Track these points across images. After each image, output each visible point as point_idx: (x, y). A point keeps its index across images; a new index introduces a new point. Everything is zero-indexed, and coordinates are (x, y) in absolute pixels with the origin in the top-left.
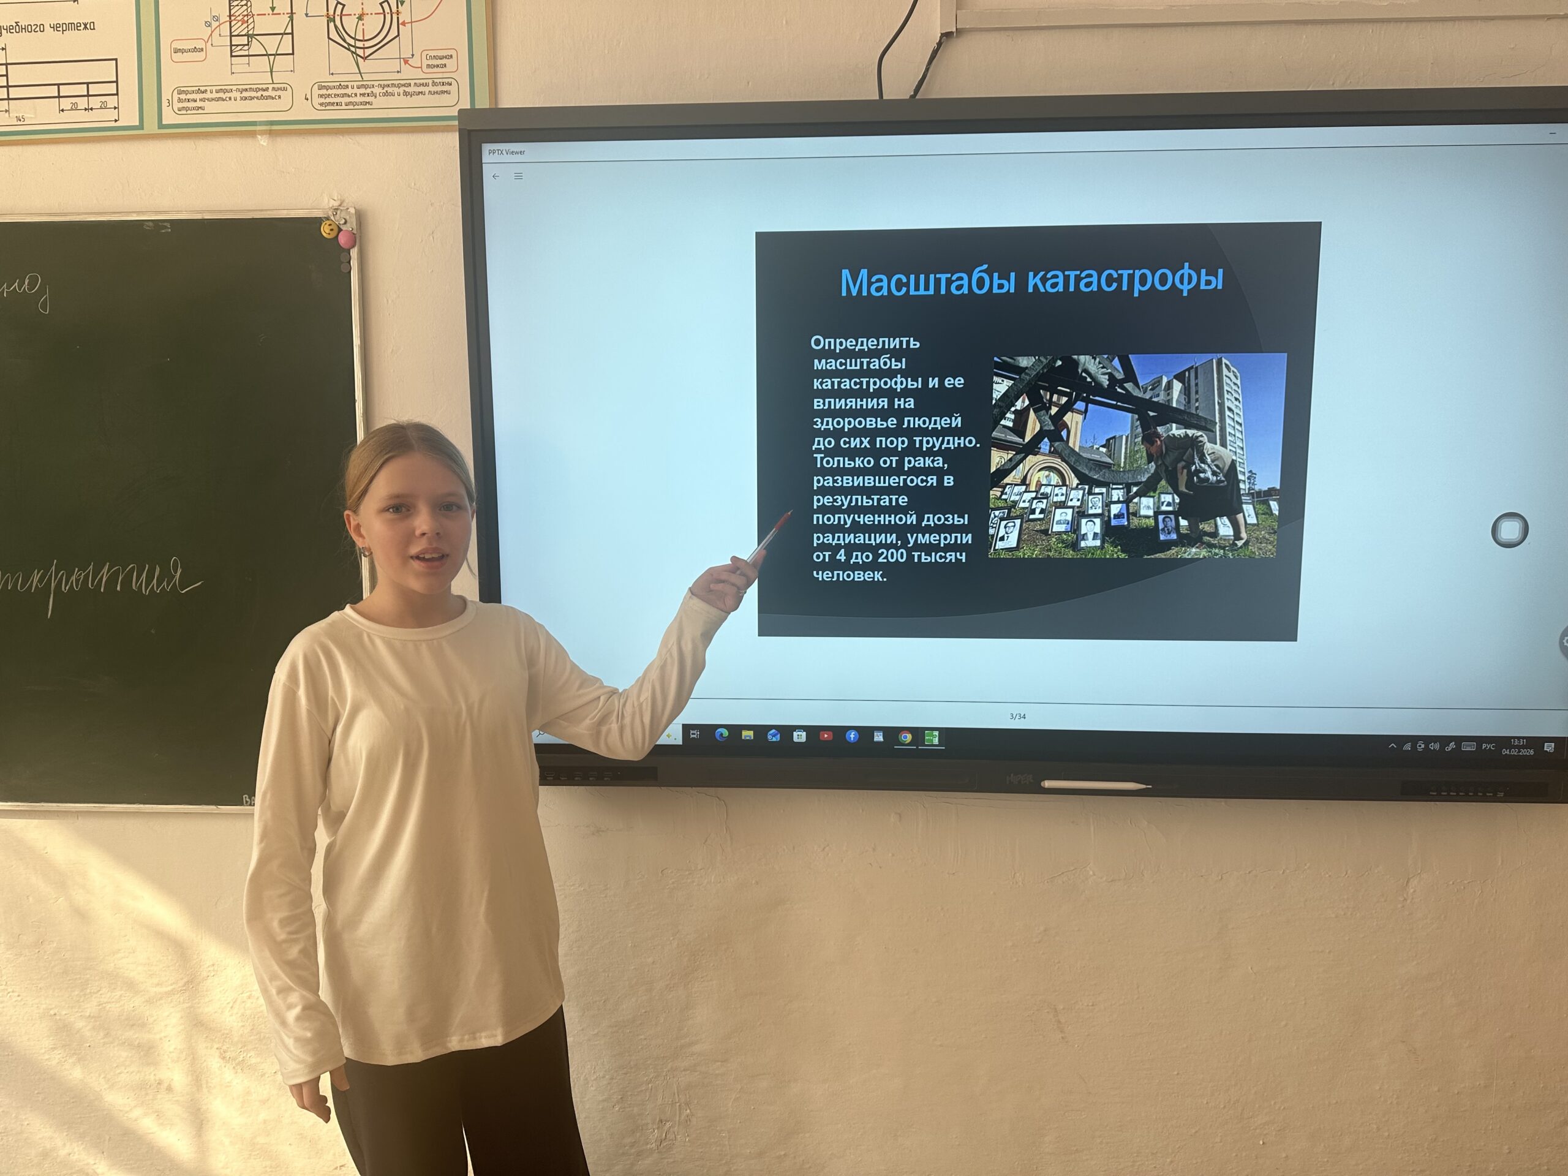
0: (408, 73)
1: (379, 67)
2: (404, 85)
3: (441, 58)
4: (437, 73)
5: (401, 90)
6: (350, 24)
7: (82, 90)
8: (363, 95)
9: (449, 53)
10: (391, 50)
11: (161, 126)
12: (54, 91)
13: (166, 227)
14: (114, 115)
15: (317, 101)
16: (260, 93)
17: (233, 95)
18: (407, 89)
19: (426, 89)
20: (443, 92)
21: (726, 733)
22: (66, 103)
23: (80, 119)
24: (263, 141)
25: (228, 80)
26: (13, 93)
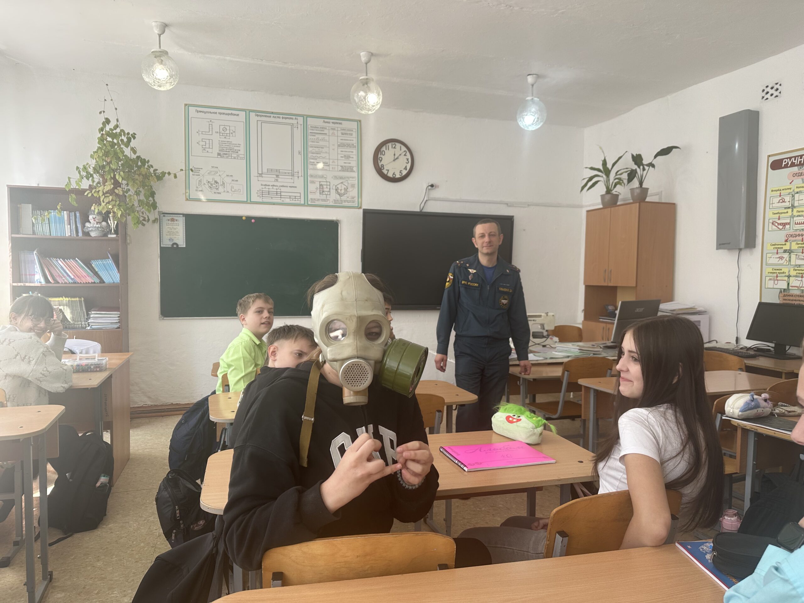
0: (348, 199)
1: (344, 198)
3: (353, 197)
4: (353, 200)
5: (347, 202)
6: (339, 191)
7: (294, 197)
8: (341, 202)
10: (346, 195)
11: (308, 204)
12: (289, 197)
15: (334, 202)
16: (324, 200)
17: (320, 200)
22: (291, 199)
23: (293, 202)
25: (319, 198)
26: (282, 197)
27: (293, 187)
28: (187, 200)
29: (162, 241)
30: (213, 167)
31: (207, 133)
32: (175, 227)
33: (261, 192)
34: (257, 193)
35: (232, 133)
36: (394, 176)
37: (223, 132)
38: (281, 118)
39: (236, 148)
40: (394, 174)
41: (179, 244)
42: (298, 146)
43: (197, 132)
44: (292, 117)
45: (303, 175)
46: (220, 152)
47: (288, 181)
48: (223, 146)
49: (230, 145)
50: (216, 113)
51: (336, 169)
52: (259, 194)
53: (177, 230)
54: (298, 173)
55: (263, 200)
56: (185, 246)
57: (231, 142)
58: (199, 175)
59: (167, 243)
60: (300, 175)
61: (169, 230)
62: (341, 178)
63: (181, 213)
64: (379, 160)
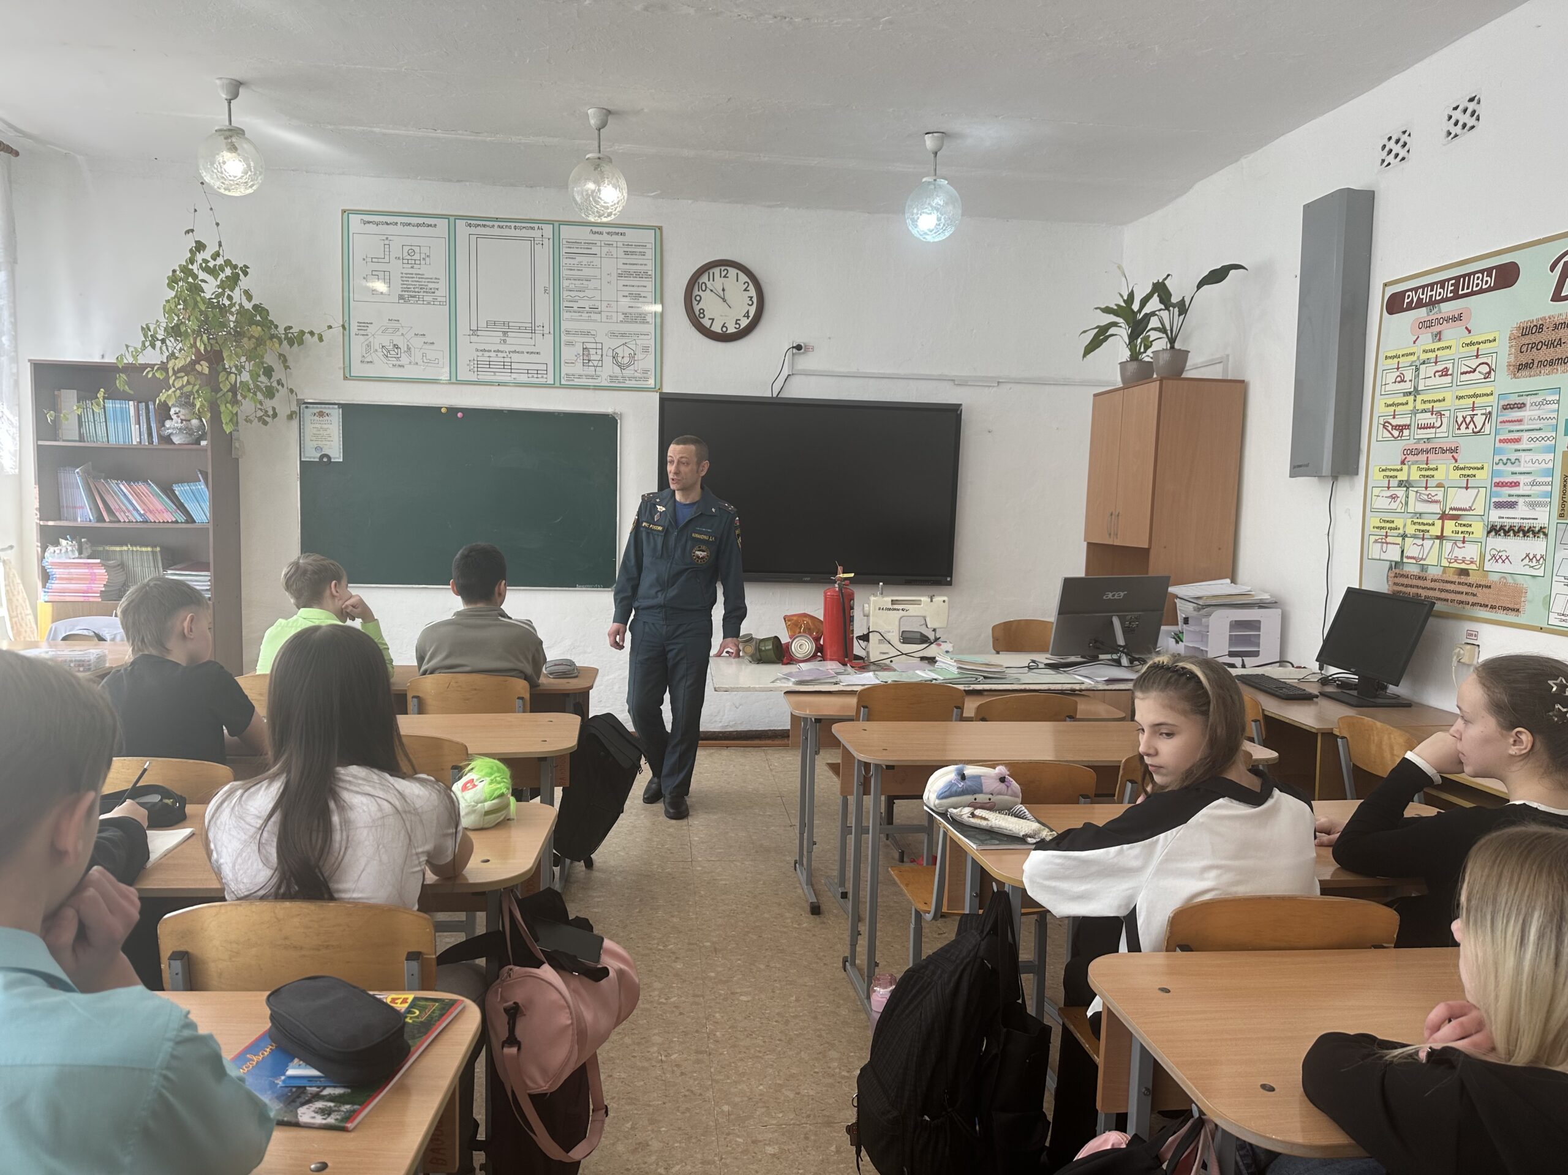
0: (636, 374)
1: (628, 372)
3: (646, 370)
4: (645, 375)
5: (635, 379)
6: (620, 359)
7: (536, 372)
8: (624, 380)
10: (632, 367)
11: (560, 384)
12: (526, 371)
14: (545, 380)
15: (609, 380)
17: (583, 377)
19: (641, 379)
20: (646, 380)
22: (530, 375)
23: (535, 380)
24: (592, 391)
25: (582, 373)
26: (513, 371)
27: (532, 353)
28: (345, 378)
29: (304, 452)
30: (391, 320)
31: (380, 260)
32: (325, 426)
33: (476, 362)
34: (468, 365)
35: (424, 259)
36: (724, 329)
37: (409, 257)
38: (513, 227)
39: (431, 285)
40: (723, 326)
41: (331, 456)
42: (544, 279)
43: (364, 259)
44: (532, 225)
45: (552, 332)
46: (403, 293)
47: (523, 341)
48: (407, 283)
49: (420, 280)
50: (396, 223)
51: (614, 320)
52: (472, 367)
53: (328, 432)
54: (543, 327)
55: (479, 377)
56: (341, 460)
57: (423, 275)
58: (367, 335)
59: (313, 456)
60: (546, 331)
61: (315, 431)
62: (623, 335)
63: (336, 402)
64: (696, 300)
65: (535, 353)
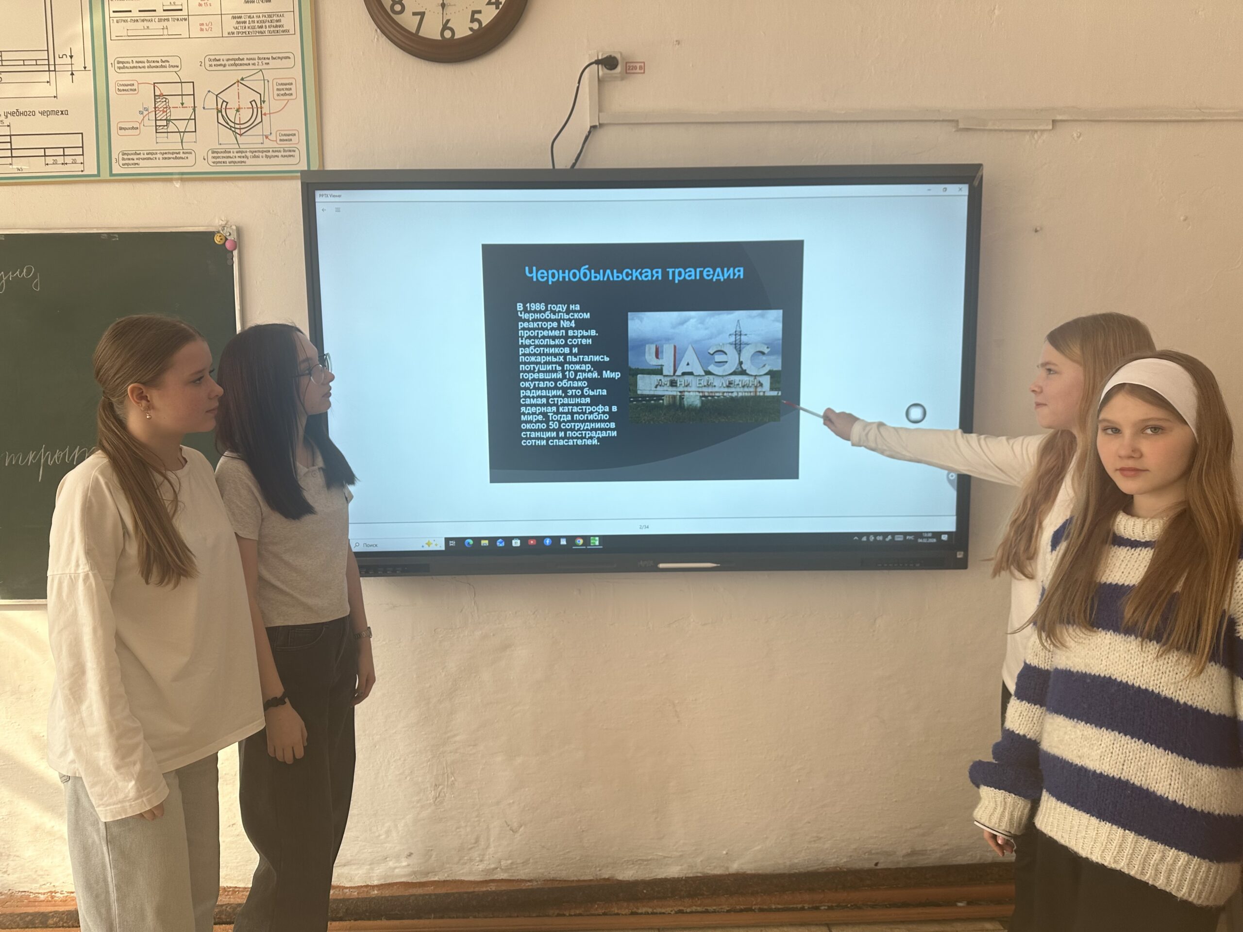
0: (268, 144)
1: (250, 140)
2: (266, 152)
3: (289, 135)
4: (286, 145)
5: (264, 154)
6: (231, 114)
7: (61, 152)
8: (240, 157)
9: (294, 132)
10: (257, 130)
11: (111, 174)
12: (41, 152)
13: (115, 237)
14: (81, 167)
15: (211, 160)
16: (175, 155)
17: (158, 156)
18: (268, 154)
19: (280, 154)
20: (290, 156)
21: (471, 542)
22: (50, 160)
23: (58, 170)
24: (178, 185)
25: (154, 147)
26: (15, 153)
27: (53, 113)
36: (447, 34)
40: (445, 27)
45: (90, 66)
47: (32, 90)
51: (218, 32)
54: (71, 57)
60: (78, 64)
62: (237, 62)
65: (56, 113)
